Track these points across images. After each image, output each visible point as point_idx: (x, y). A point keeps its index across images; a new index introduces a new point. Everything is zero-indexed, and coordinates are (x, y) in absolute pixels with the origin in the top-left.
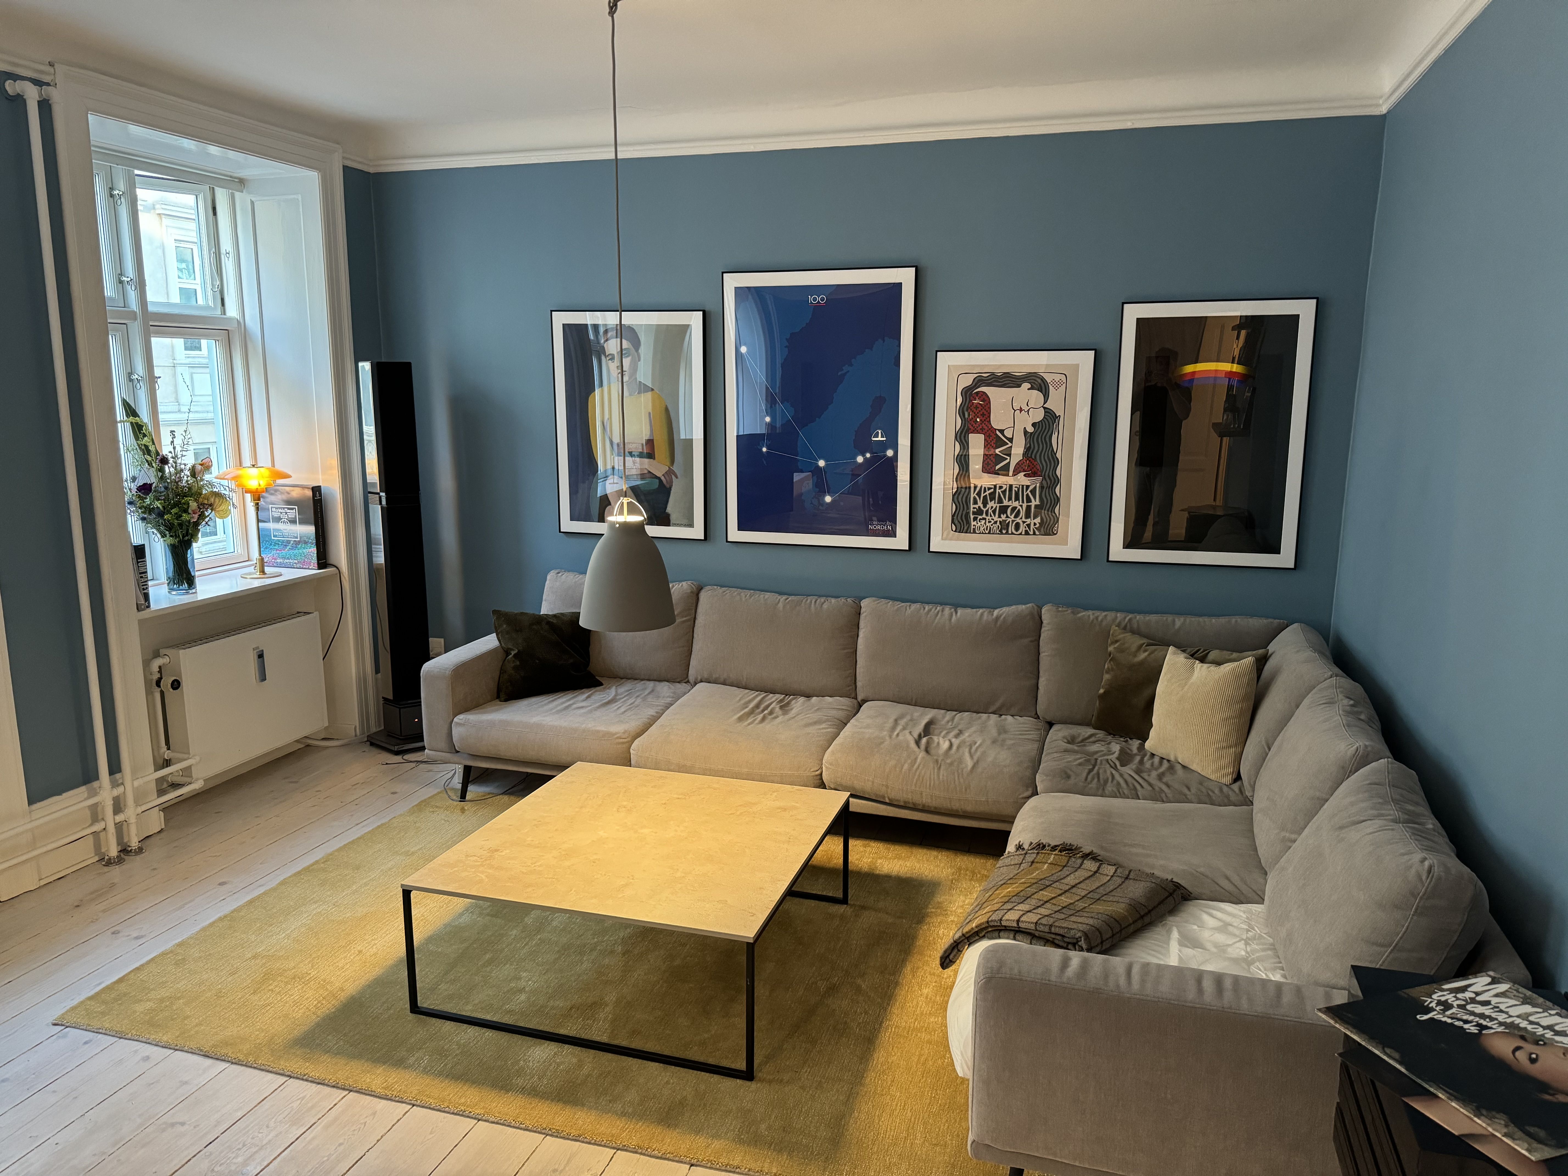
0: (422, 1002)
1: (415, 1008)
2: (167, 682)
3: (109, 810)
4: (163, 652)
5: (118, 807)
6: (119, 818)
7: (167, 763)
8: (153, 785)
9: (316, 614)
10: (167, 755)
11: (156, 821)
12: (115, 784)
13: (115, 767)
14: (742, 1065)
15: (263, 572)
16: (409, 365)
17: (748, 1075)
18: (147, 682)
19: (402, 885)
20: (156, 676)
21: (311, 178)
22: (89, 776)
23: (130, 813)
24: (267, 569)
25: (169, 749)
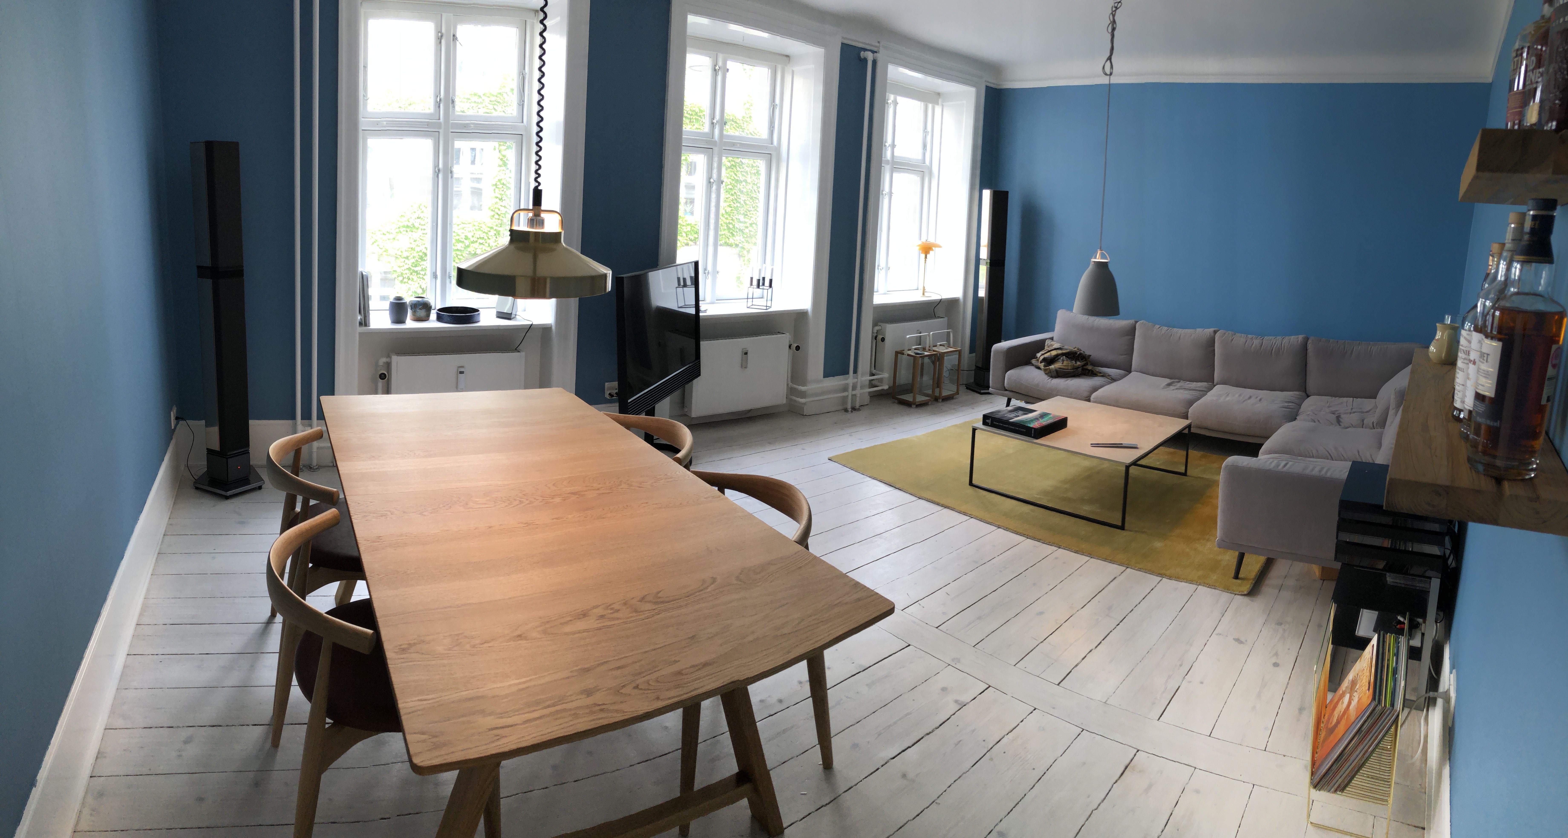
0: (974, 482)
1: (971, 484)
2: (880, 337)
3: (850, 389)
4: (879, 324)
5: (854, 388)
6: (854, 393)
7: (873, 375)
8: (867, 383)
9: (946, 319)
10: (874, 371)
11: (867, 399)
12: (854, 378)
13: (855, 372)
14: (1120, 524)
15: (923, 294)
16: (1007, 192)
17: (1122, 528)
18: (872, 336)
19: (973, 426)
20: (875, 335)
21: (972, 91)
22: (845, 372)
23: (858, 392)
24: (925, 293)
25: (875, 369)
